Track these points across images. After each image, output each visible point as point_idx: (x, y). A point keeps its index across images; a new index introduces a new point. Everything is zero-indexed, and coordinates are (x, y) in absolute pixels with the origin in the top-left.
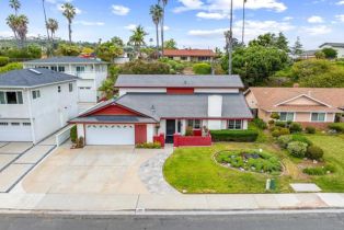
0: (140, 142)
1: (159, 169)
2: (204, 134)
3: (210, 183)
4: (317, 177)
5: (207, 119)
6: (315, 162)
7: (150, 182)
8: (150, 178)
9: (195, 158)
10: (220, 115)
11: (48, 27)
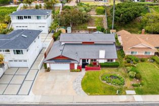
0: (72, 69)
1: (80, 84)
2: (97, 64)
3: (98, 91)
4: (136, 88)
5: (99, 59)
6: (138, 80)
7: (77, 90)
8: (77, 88)
9: (93, 78)
10: (104, 58)
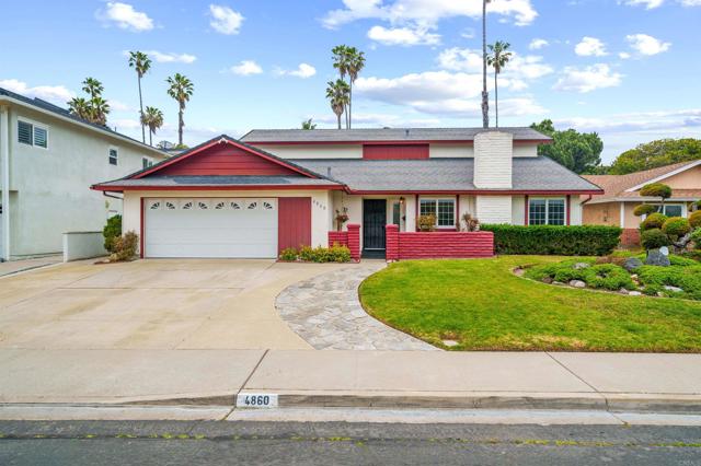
0: (292, 245)
5: (473, 194)
7: (314, 321)
11: (144, 121)
